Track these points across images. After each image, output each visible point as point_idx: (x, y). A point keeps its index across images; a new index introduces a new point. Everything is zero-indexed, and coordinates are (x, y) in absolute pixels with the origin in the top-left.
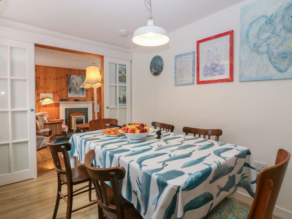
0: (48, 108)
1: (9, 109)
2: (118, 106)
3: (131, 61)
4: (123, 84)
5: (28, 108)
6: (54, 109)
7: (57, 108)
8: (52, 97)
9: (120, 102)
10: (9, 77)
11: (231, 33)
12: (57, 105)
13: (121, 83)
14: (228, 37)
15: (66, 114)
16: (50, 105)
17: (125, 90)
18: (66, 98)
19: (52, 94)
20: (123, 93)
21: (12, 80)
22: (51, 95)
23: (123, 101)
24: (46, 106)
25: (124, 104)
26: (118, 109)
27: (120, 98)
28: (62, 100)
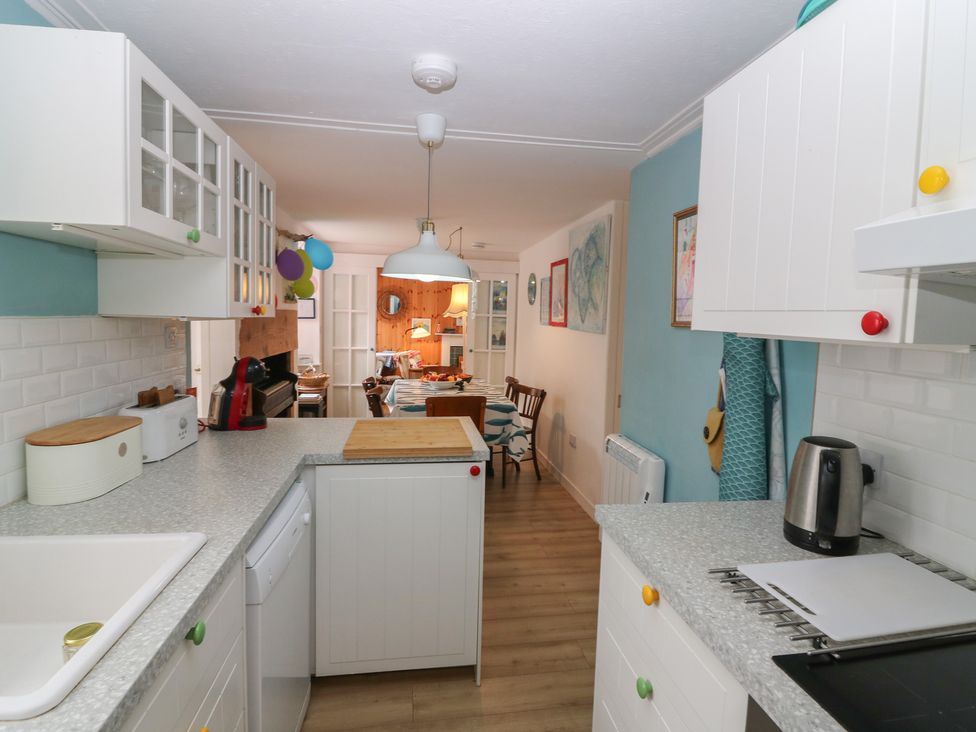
0: (423, 344)
1: (349, 347)
2: (490, 350)
3: (517, 275)
4: (500, 314)
5: (368, 347)
6: (432, 346)
7: (437, 344)
8: (430, 325)
9: (494, 342)
10: (350, 311)
11: (565, 261)
12: (438, 340)
13: (499, 312)
14: (564, 266)
15: (452, 356)
16: (425, 340)
17: (505, 322)
18: (452, 327)
19: (430, 320)
20: (501, 329)
21: (353, 314)
22: (428, 321)
23: (502, 341)
24: (419, 340)
25: (502, 347)
26: (490, 354)
27: (494, 337)
28: (446, 331)
